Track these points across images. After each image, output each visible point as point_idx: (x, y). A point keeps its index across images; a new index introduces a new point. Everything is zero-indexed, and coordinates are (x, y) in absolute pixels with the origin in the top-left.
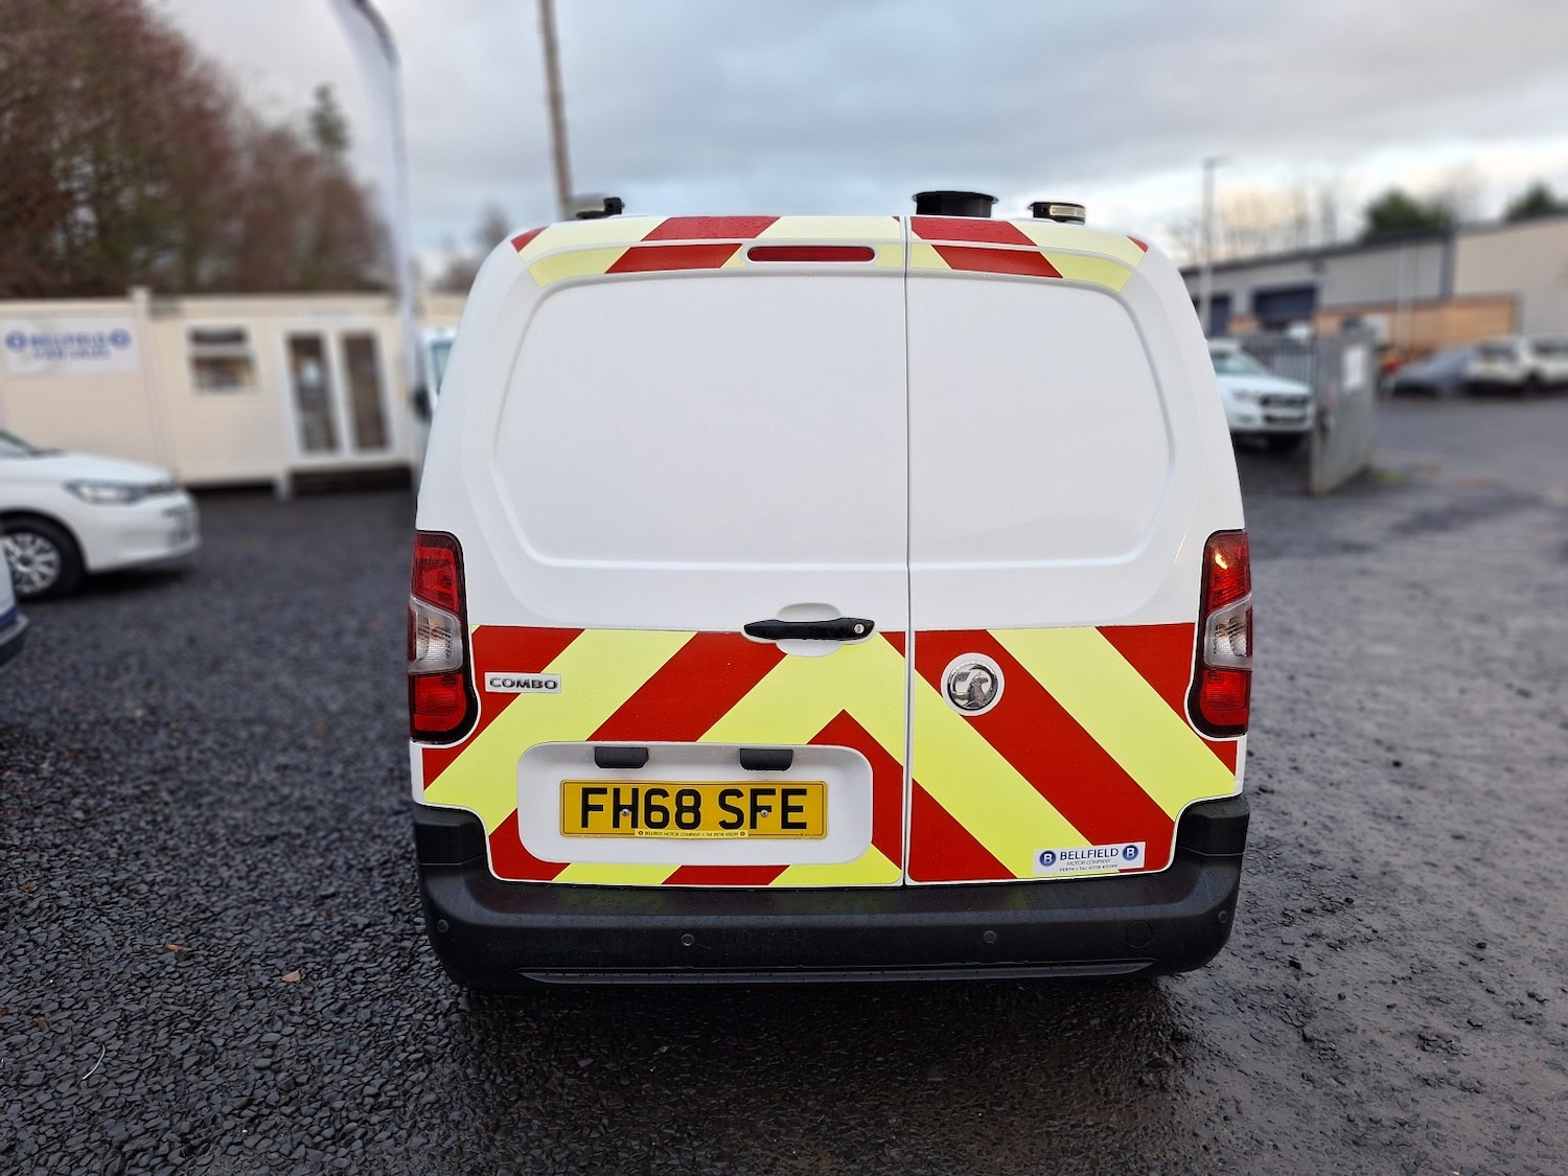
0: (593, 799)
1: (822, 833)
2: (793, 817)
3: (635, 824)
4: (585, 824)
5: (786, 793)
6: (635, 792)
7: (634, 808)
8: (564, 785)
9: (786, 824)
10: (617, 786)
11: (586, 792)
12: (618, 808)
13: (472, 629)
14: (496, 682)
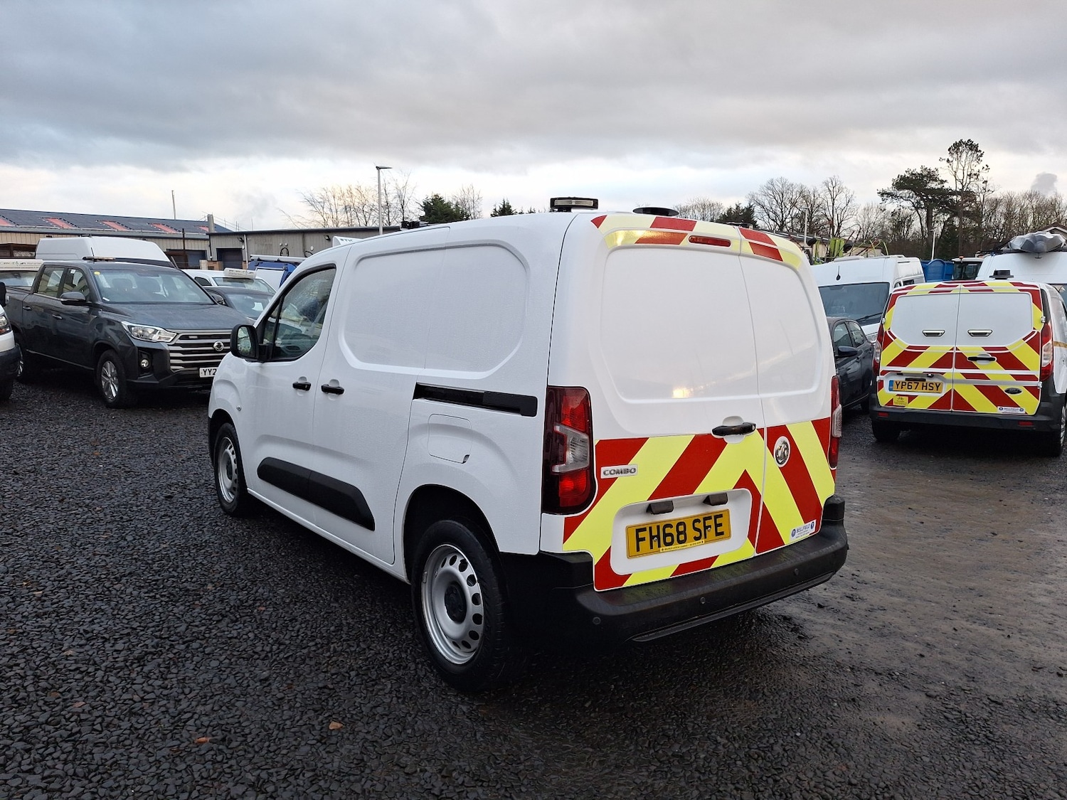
0: (641, 535)
1: (730, 536)
2: (720, 530)
3: (659, 546)
4: (638, 550)
5: (716, 517)
6: (658, 527)
7: (658, 536)
8: (628, 528)
9: (718, 534)
10: (650, 526)
11: (638, 531)
12: (652, 537)
13: (595, 442)
14: (606, 471)
